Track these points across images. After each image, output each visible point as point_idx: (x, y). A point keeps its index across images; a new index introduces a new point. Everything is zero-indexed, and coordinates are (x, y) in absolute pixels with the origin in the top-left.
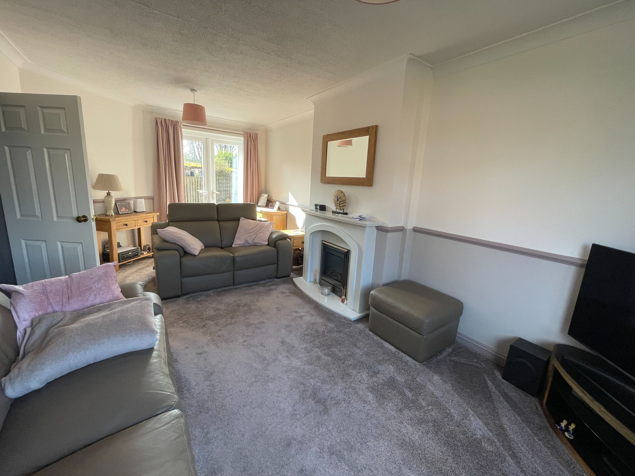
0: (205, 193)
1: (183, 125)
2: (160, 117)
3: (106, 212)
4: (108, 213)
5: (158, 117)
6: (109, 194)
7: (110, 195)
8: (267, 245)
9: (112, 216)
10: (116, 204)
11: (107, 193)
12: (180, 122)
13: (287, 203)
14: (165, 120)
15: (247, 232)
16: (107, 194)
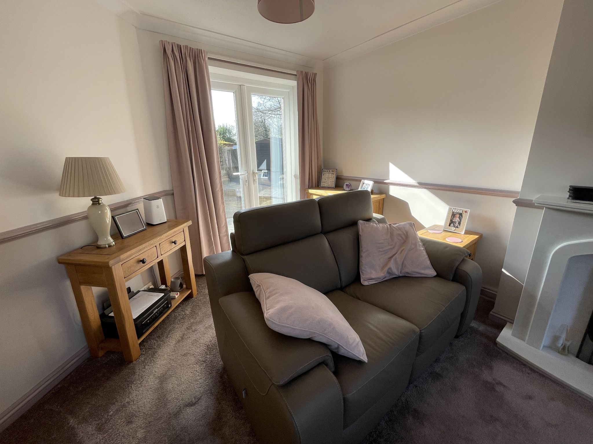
0: (243, 176)
1: (209, 58)
2: (171, 41)
3: (97, 240)
4: (101, 243)
5: (166, 41)
6: (96, 202)
7: (99, 204)
8: (435, 277)
9: (110, 246)
10: (113, 218)
11: (92, 200)
12: (204, 51)
13: (385, 181)
14: (180, 47)
15: (381, 250)
16: (91, 202)
